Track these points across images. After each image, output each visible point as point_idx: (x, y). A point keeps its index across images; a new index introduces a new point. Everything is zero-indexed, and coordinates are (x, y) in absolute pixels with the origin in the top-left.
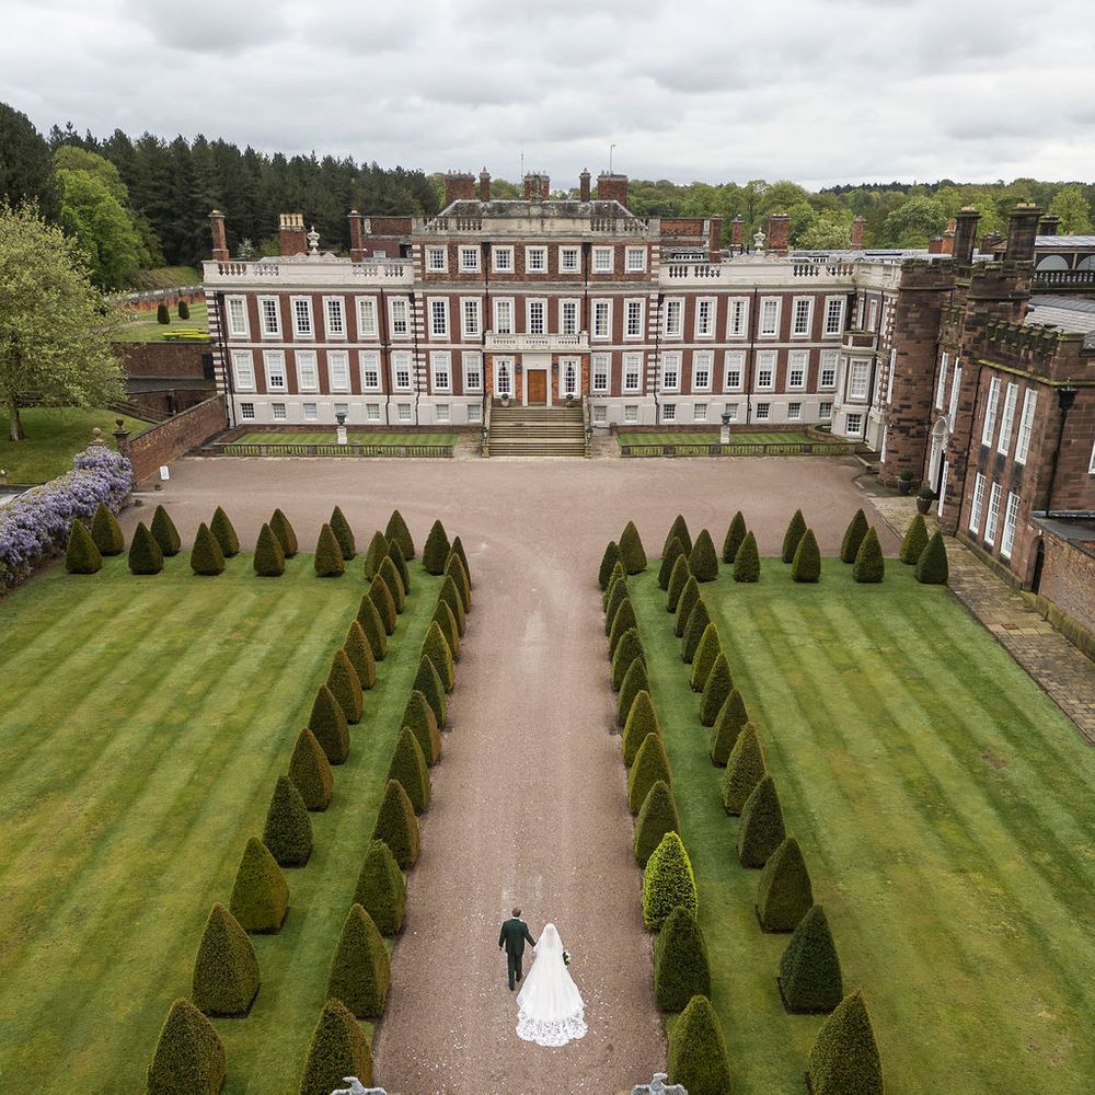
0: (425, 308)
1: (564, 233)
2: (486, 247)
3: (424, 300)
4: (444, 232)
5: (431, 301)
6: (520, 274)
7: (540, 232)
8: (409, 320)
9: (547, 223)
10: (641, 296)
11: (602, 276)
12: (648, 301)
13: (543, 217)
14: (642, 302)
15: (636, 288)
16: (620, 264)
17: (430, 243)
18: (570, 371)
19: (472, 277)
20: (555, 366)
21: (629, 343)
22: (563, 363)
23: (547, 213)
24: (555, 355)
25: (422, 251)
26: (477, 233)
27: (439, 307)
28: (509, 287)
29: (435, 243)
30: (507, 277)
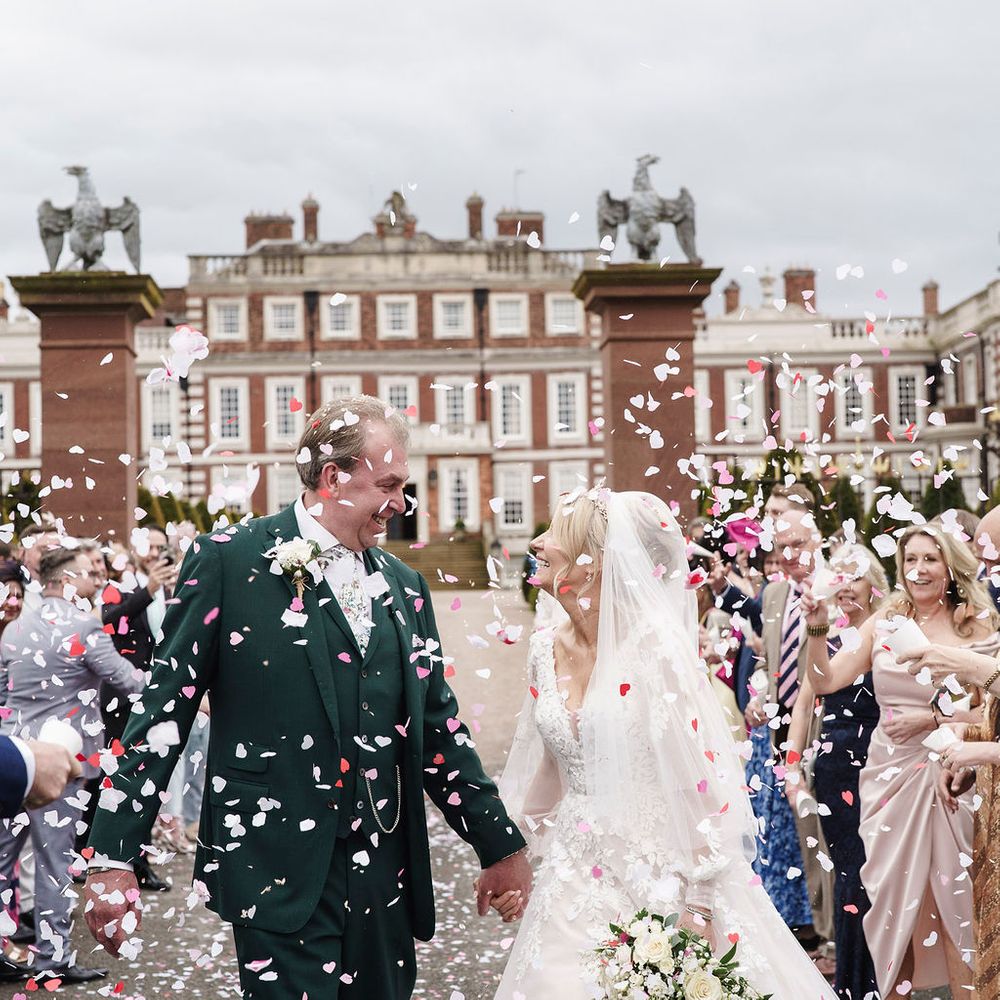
0: (206, 397)
1: (443, 276)
2: (312, 299)
3: (205, 384)
4: (241, 279)
5: (215, 386)
6: (368, 339)
7: (401, 275)
8: (176, 419)
9: (414, 261)
10: (576, 370)
11: (507, 341)
12: (590, 378)
13: (406, 253)
14: (580, 380)
15: (567, 357)
16: (538, 321)
17: (216, 295)
18: (459, 485)
19: (287, 347)
20: (432, 475)
21: (561, 447)
22: (445, 469)
23: (413, 246)
24: (432, 458)
25: (204, 309)
26: (297, 279)
27: (230, 396)
28: (352, 361)
29: (226, 295)
30: (348, 345)
